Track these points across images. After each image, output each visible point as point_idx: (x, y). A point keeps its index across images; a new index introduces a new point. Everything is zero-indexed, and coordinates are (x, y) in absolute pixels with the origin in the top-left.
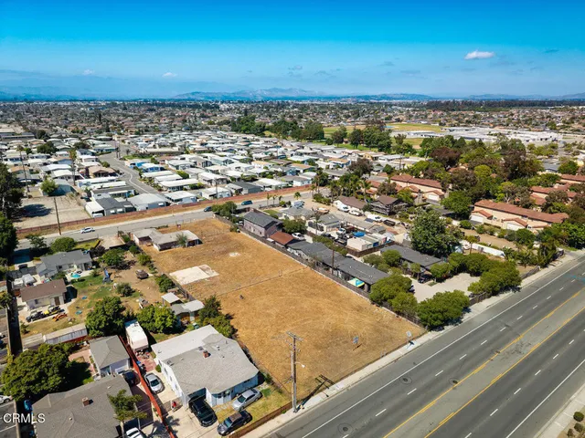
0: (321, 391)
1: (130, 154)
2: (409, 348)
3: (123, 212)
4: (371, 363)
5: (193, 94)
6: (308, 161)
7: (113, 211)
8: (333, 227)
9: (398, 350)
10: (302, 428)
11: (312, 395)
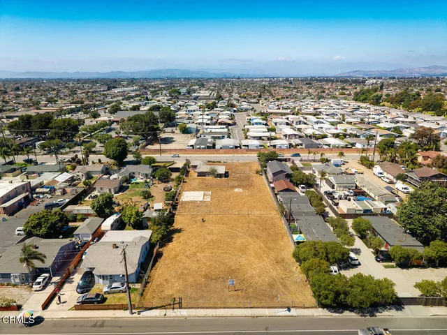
0: (165, 309)
1: (256, 113)
2: (282, 312)
3: (205, 148)
4: (228, 308)
5: (353, 72)
6: (394, 128)
7: (198, 147)
8: (346, 187)
9: (266, 310)
10: (121, 327)
11: (156, 308)
